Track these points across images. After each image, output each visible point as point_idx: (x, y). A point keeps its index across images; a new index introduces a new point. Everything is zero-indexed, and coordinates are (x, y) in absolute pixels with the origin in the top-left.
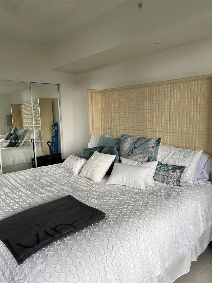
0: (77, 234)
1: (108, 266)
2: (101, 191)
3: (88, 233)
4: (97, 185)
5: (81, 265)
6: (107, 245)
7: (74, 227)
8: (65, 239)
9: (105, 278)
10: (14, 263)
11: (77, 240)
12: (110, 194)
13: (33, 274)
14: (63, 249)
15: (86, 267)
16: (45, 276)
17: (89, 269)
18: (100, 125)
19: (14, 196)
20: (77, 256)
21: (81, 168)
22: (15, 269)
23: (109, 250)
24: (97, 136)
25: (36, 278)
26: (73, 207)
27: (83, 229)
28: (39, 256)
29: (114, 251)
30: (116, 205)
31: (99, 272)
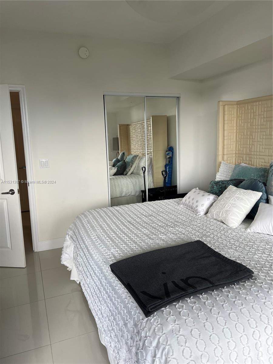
0: (215, 292)
1: (261, 343)
2: (241, 239)
3: (231, 294)
4: (234, 232)
5: (224, 334)
6: (260, 315)
7: (211, 283)
8: (201, 296)
9: (257, 359)
10: (139, 314)
11: (217, 300)
12: (255, 246)
13: (164, 332)
14: (200, 308)
15: (232, 339)
16: (179, 338)
17: (235, 343)
18: (234, 149)
19: (130, 233)
20: (219, 322)
21: (208, 206)
22: (141, 321)
23: (263, 323)
24: (229, 165)
25: (168, 339)
26: (206, 257)
27: (223, 288)
28: (170, 313)
29: (270, 325)
30: (268, 263)
31: (249, 350)
